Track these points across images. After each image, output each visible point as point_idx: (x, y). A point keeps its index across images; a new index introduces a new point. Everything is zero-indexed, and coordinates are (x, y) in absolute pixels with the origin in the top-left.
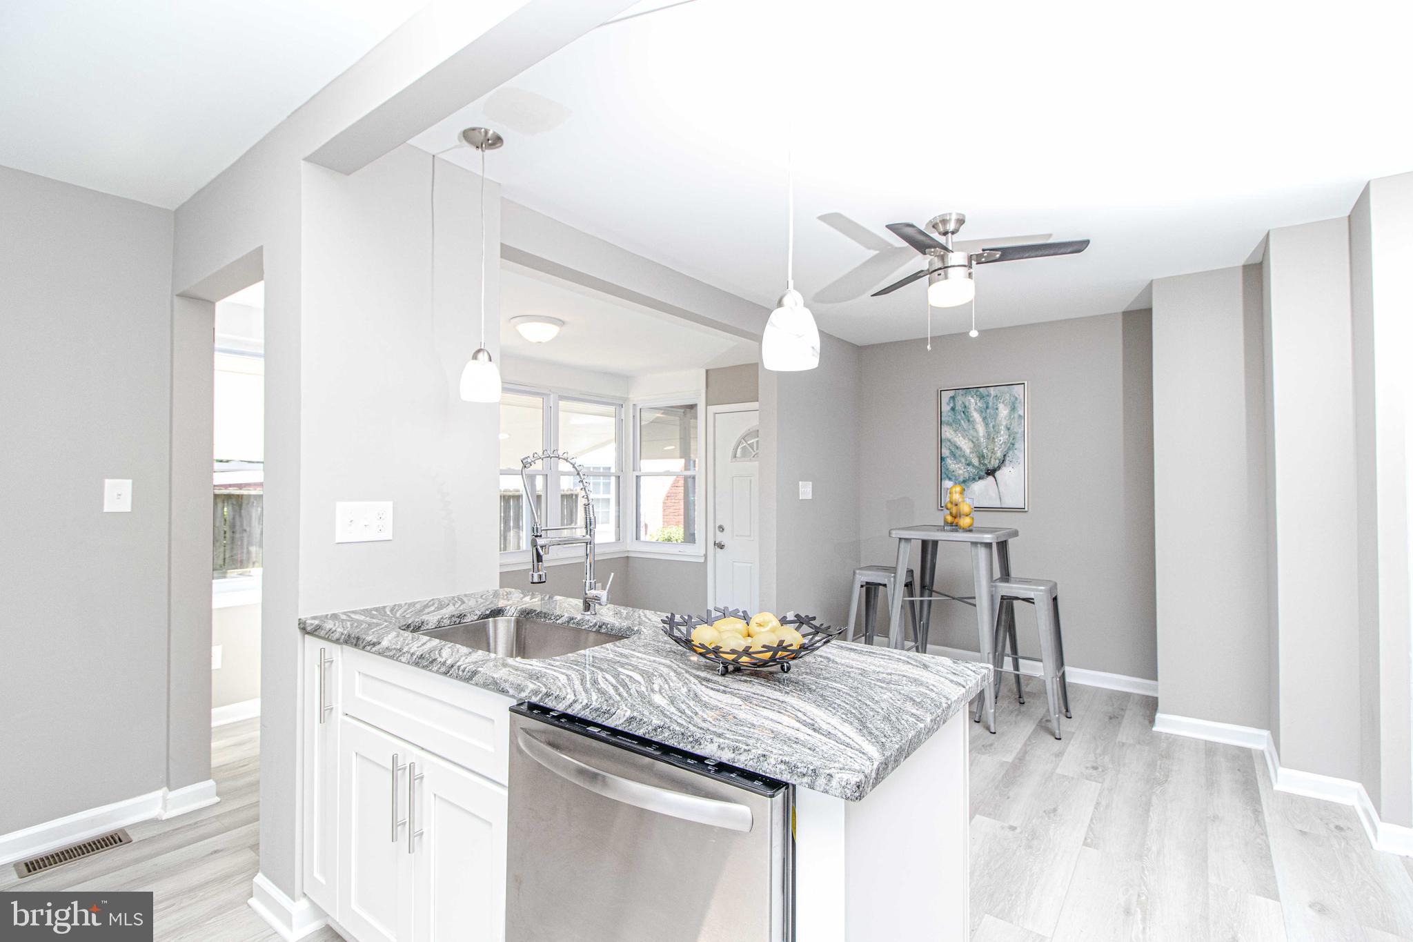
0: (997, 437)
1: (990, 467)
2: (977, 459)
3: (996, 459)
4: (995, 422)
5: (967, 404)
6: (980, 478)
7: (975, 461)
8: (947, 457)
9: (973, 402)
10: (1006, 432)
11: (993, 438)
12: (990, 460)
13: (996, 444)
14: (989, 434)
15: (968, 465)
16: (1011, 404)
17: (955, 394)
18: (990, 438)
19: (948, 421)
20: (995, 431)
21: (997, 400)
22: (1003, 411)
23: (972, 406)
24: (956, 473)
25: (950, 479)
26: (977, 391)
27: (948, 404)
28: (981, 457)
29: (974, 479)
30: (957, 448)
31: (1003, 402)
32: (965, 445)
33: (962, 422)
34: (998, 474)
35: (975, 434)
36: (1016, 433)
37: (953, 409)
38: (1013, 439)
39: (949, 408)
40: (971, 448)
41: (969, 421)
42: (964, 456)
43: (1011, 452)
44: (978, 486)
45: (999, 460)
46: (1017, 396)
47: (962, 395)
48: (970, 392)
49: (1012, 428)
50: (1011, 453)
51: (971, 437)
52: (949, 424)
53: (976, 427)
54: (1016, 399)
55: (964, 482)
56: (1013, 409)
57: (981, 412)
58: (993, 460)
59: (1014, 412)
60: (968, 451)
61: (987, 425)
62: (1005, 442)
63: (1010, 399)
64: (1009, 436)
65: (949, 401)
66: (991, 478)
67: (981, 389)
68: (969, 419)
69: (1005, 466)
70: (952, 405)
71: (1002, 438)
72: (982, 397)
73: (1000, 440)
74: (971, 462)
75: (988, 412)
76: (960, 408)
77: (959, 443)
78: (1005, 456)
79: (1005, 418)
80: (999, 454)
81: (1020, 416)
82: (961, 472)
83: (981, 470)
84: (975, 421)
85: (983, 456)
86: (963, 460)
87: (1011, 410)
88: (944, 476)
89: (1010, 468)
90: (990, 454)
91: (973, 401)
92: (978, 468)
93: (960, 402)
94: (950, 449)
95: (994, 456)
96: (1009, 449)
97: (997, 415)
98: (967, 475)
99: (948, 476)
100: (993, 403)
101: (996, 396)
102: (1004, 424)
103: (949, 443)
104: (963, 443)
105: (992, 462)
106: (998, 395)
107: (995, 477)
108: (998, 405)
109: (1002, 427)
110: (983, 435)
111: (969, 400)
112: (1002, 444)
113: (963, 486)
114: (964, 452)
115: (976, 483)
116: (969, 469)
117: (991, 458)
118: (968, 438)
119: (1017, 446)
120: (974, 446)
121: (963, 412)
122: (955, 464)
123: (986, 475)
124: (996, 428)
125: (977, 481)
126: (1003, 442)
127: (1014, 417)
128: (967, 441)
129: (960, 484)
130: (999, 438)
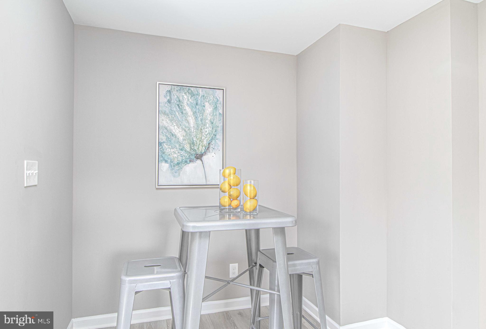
0: (204, 128)
1: (199, 152)
2: (188, 145)
3: (203, 146)
4: (202, 116)
5: (181, 99)
6: (190, 161)
7: (187, 148)
8: (164, 142)
9: (186, 98)
10: (211, 125)
11: (201, 129)
12: (199, 147)
13: (203, 134)
14: (198, 126)
15: (181, 150)
16: (214, 104)
17: (171, 89)
18: (199, 129)
19: (165, 111)
20: (202, 124)
21: (204, 100)
22: (209, 109)
23: (185, 101)
24: (171, 157)
25: (166, 161)
26: (189, 89)
27: (165, 96)
28: (192, 144)
29: (186, 162)
30: (173, 135)
31: (209, 102)
32: (179, 133)
33: (177, 114)
34: (204, 158)
35: (187, 125)
36: (218, 127)
37: (169, 101)
38: (215, 131)
39: (166, 100)
40: (184, 136)
41: (182, 113)
42: (178, 142)
43: (214, 141)
44: (189, 168)
45: (205, 147)
46: (219, 99)
47: (177, 91)
48: (183, 89)
49: (214, 122)
50: (213, 142)
51: (184, 127)
52: (165, 113)
53: (188, 119)
54: (218, 100)
55: (178, 164)
56: (216, 108)
57: (192, 107)
58: (200, 146)
59: (216, 110)
60: (181, 138)
61: (196, 118)
62: (209, 133)
63: (213, 100)
64: (213, 128)
65: (166, 94)
66: (199, 161)
67: (192, 89)
68: (182, 112)
69: (209, 152)
70: (168, 98)
71: (207, 130)
72: (193, 95)
73: (206, 131)
74: (184, 148)
75: (197, 108)
76: (175, 101)
77: (174, 131)
78: (209, 144)
79: (210, 115)
80: (205, 143)
81: (220, 114)
82: (176, 155)
83: (192, 155)
84: (188, 114)
85: (193, 143)
86: (177, 146)
87: (214, 109)
88: (161, 159)
89: (213, 154)
90: (198, 141)
91: (185, 97)
92: (189, 152)
93: (176, 96)
94: (166, 136)
95: (201, 144)
96: (212, 139)
97: (204, 111)
98: (180, 159)
99: (164, 159)
100: (201, 101)
101: (204, 96)
102: (209, 118)
103: (165, 131)
104: (177, 131)
105: (200, 149)
106: (205, 95)
107: (202, 161)
108: (205, 103)
109: (208, 121)
110: (194, 126)
111: (183, 96)
112: (207, 134)
113: (176, 168)
114: (178, 139)
115: (187, 165)
116: (182, 153)
117: (199, 145)
118: (182, 127)
119: (218, 137)
120: (186, 135)
121: (178, 105)
122: (170, 149)
123: (195, 159)
124: (203, 121)
125: (188, 163)
126: (208, 133)
127: (216, 115)
128: (180, 130)
129: (174, 166)
130: (205, 130)
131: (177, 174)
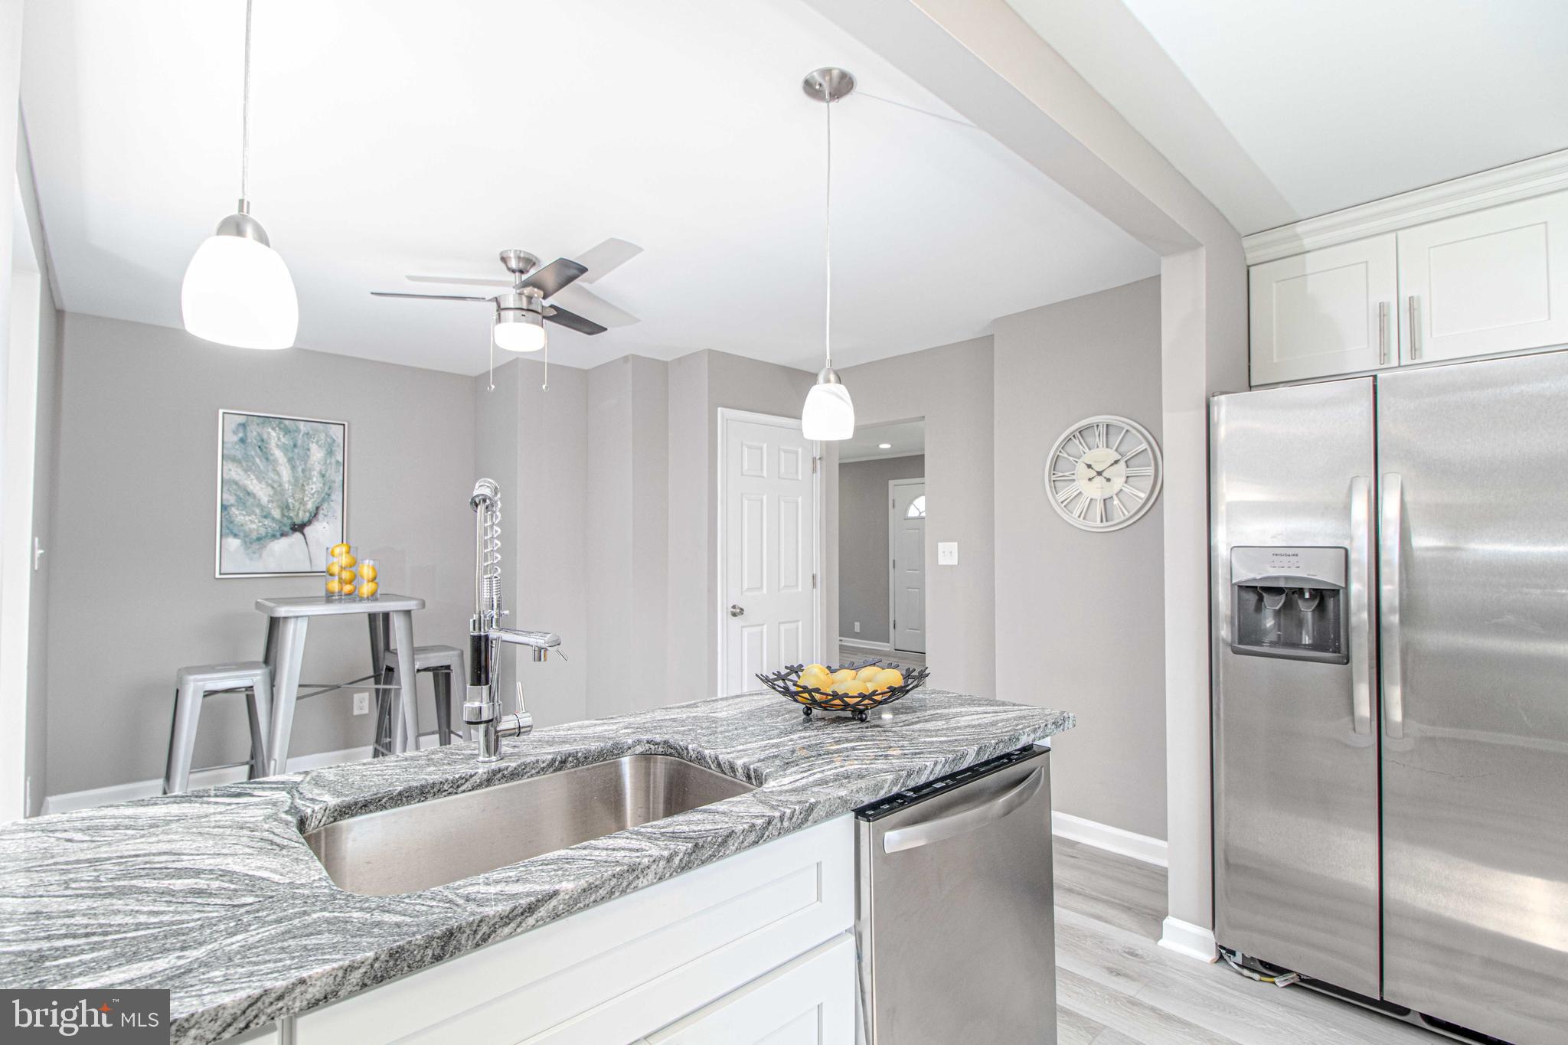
0: (308, 484)
1: (298, 521)
2: (278, 510)
3: (305, 512)
4: (305, 464)
5: (265, 437)
6: (282, 535)
7: (276, 513)
8: (232, 505)
9: (273, 436)
10: (321, 479)
11: (303, 485)
12: (298, 513)
13: (307, 493)
14: (296, 480)
15: (265, 517)
16: (327, 445)
17: (247, 421)
18: (300, 485)
19: (234, 456)
20: (305, 477)
21: (308, 439)
22: (317, 454)
23: (273, 440)
24: (246, 528)
25: (236, 536)
26: (280, 423)
27: (235, 433)
28: (285, 508)
29: (273, 536)
30: (249, 494)
31: (317, 442)
32: (262, 492)
33: (258, 460)
34: (307, 530)
35: (276, 478)
36: (334, 482)
37: (242, 441)
38: (330, 488)
39: (235, 439)
40: (269, 495)
41: (267, 459)
42: (258, 505)
43: (326, 503)
44: (280, 545)
45: (310, 513)
46: (336, 439)
47: (258, 424)
48: (270, 422)
49: (327, 475)
50: (325, 506)
51: (270, 482)
52: (234, 459)
53: (278, 469)
54: (334, 441)
55: (259, 539)
56: (330, 453)
57: (284, 449)
58: (301, 512)
59: (331, 457)
60: (265, 500)
61: (293, 468)
62: (318, 492)
63: (326, 440)
64: (324, 484)
65: (237, 429)
66: (298, 535)
67: (287, 422)
68: (267, 457)
69: (318, 520)
70: (241, 435)
71: (314, 487)
72: (287, 431)
73: (312, 489)
74: (270, 514)
75: (297, 453)
76: (255, 441)
77: (251, 487)
78: (317, 508)
79: (319, 463)
80: (310, 506)
81: (338, 462)
82: (254, 526)
83: (285, 525)
84: (278, 461)
85: (288, 507)
86: (258, 511)
87: (327, 454)
88: (226, 531)
89: (325, 524)
90: (297, 504)
91: (273, 434)
92: (281, 522)
93: (255, 433)
94: (236, 495)
95: (302, 508)
96: (323, 500)
97: (308, 457)
98: (263, 531)
99: (232, 532)
100: (303, 442)
101: (308, 434)
102: (318, 469)
103: (234, 487)
104: (258, 488)
105: (300, 515)
106: (311, 432)
107: (304, 535)
108: (311, 445)
109: (315, 473)
110: (289, 481)
111: (269, 433)
112: (314, 493)
113: (255, 546)
114: (259, 500)
115: (276, 541)
116: (266, 523)
117: (299, 509)
118: (267, 482)
119: (333, 497)
120: (275, 494)
121: (259, 447)
122: (244, 516)
123: (291, 531)
124: (307, 473)
125: (278, 539)
126: (316, 491)
127: (330, 463)
128: (264, 487)
129: (251, 543)
130: (311, 487)
131: (257, 555)
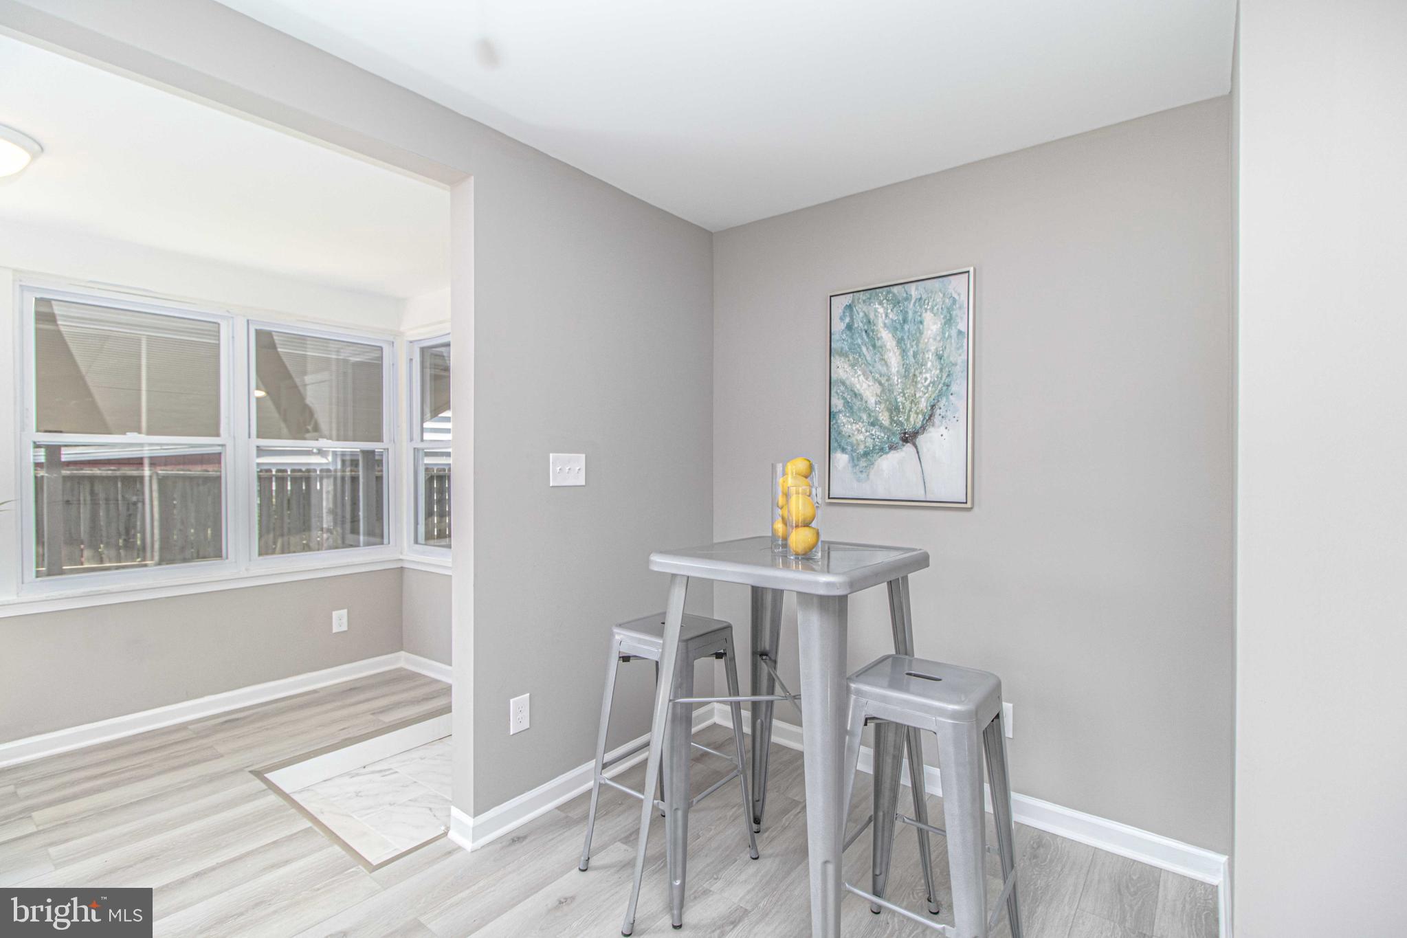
0: (921, 373)
1: (909, 428)
2: (887, 414)
3: (917, 414)
4: (917, 346)
5: (872, 316)
6: (891, 448)
7: (884, 419)
8: (840, 412)
9: (881, 312)
10: (937, 364)
11: (915, 375)
12: (909, 416)
13: (919, 386)
14: (907, 368)
15: (873, 424)
16: (945, 310)
17: (853, 301)
18: (909, 375)
19: (842, 348)
20: (917, 363)
21: (921, 307)
22: (932, 325)
23: (880, 320)
24: (853, 440)
25: (843, 450)
26: (888, 293)
27: (842, 319)
28: (894, 409)
29: (882, 449)
30: (856, 395)
31: (932, 311)
32: (868, 391)
33: (864, 349)
34: (921, 440)
35: (884, 370)
36: (955, 364)
37: (849, 327)
38: (948, 375)
39: (843, 326)
40: (877, 395)
41: (874, 346)
42: (866, 409)
43: (944, 399)
44: (888, 463)
45: (924, 415)
46: (957, 297)
47: (864, 301)
48: (877, 295)
49: (945, 355)
50: (943, 401)
51: (877, 376)
52: (842, 354)
53: (886, 357)
54: (954, 301)
55: (866, 454)
56: (949, 321)
57: (894, 328)
58: (913, 415)
59: (950, 327)
60: (872, 400)
61: (904, 352)
62: (934, 383)
63: (944, 302)
64: (941, 370)
65: (844, 312)
66: (909, 448)
67: (895, 290)
68: (875, 345)
69: (933, 425)
70: (847, 320)
71: (928, 375)
72: (896, 302)
73: (926, 380)
74: (877, 419)
75: (907, 331)
76: (861, 324)
77: (858, 386)
78: (933, 407)
79: (935, 339)
80: (923, 404)
81: (960, 332)
82: (861, 437)
83: (894, 434)
84: (885, 346)
85: (897, 408)
86: (865, 417)
87: (945, 324)
88: (834, 444)
89: (942, 430)
90: (908, 404)
91: (881, 310)
92: (889, 430)
93: (861, 314)
94: (844, 398)
95: (915, 410)
96: (940, 395)
97: (921, 333)
98: (870, 443)
99: (840, 446)
100: (915, 312)
101: (921, 299)
102: (933, 348)
103: (842, 388)
104: (865, 386)
105: (912, 419)
106: (924, 297)
107: (916, 447)
108: (924, 315)
109: (930, 355)
110: (898, 372)
111: (876, 311)
112: (929, 385)
113: (863, 463)
114: (866, 402)
115: (884, 456)
116: (873, 432)
117: (910, 411)
118: (873, 377)
119: (954, 388)
120: (883, 391)
121: (866, 332)
122: (851, 424)
123: (901, 442)
124: (920, 357)
125: (887, 453)
126: (931, 382)
127: (950, 336)
128: (870, 384)
129: (858, 459)
130: (924, 376)
131: (863, 476)
